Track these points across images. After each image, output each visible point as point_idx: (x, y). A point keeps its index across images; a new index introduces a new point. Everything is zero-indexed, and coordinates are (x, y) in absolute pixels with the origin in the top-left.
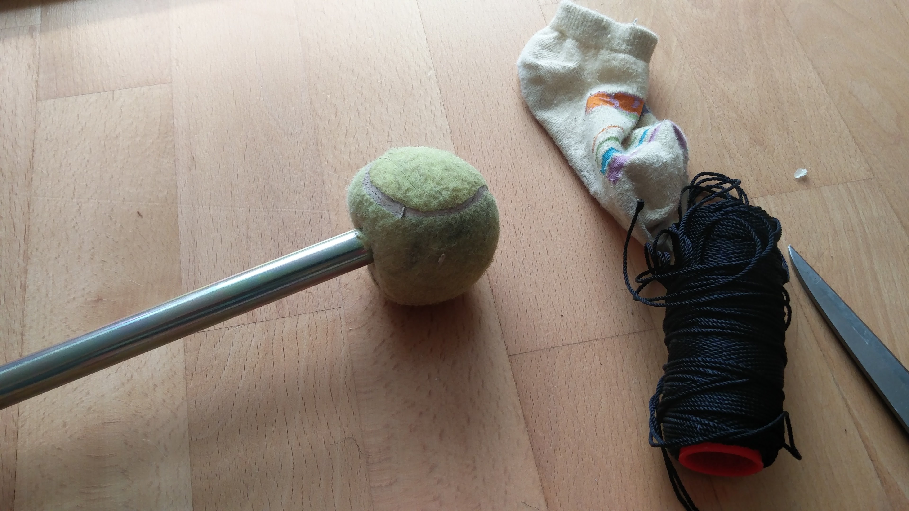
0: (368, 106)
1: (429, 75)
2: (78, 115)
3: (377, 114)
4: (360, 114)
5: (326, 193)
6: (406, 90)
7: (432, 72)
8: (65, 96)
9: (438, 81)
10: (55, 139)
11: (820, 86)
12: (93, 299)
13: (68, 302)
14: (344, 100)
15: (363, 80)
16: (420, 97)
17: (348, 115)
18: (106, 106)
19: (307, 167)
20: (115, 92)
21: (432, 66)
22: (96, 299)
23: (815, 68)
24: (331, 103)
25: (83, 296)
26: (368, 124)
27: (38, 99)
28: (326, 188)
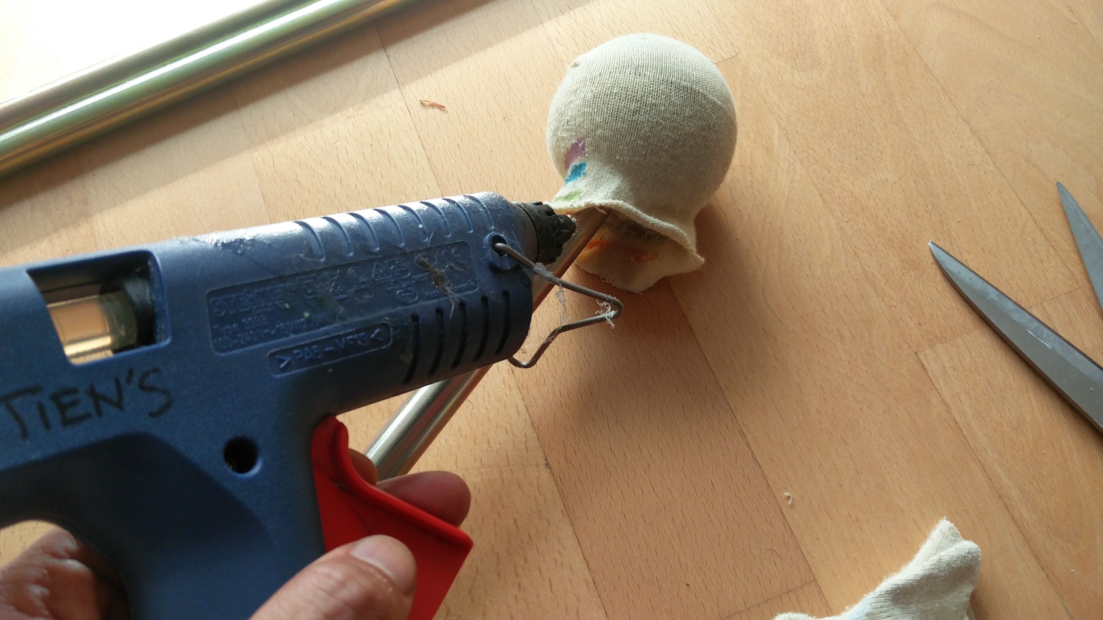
11: (984, 158)
23: (973, 132)
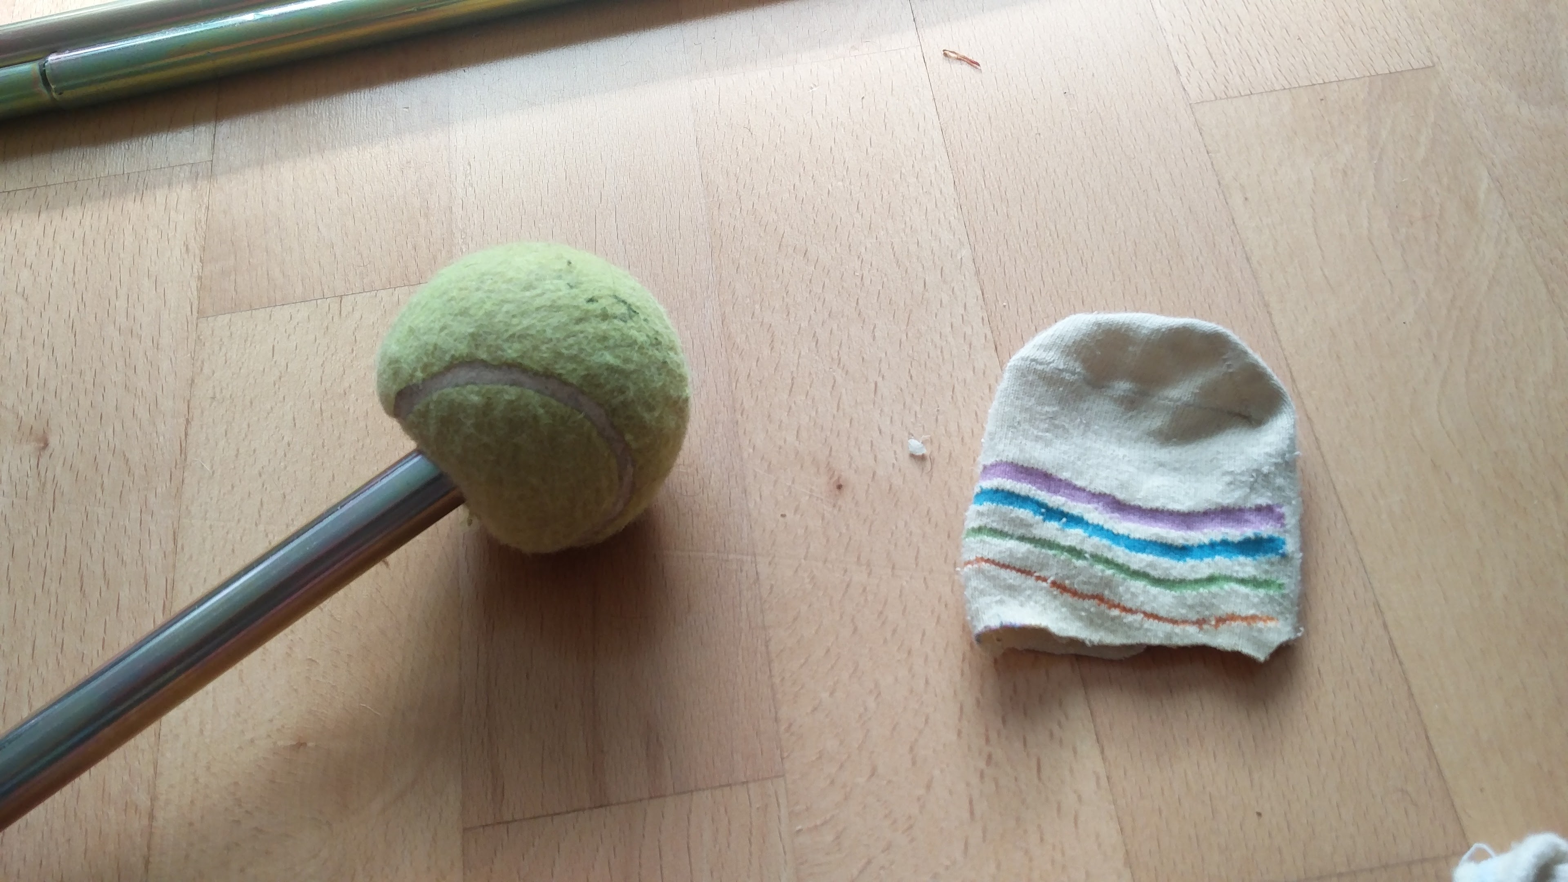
0: (835, 327)
1: (959, 258)
2: (273, 347)
3: (854, 343)
4: (818, 345)
5: (750, 516)
6: (912, 293)
7: (966, 252)
8: (251, 308)
9: (978, 273)
10: (229, 396)
12: (290, 743)
13: (240, 748)
14: (788, 315)
15: (826, 271)
16: (941, 306)
17: (795, 347)
18: (327, 328)
19: (713, 458)
20: (344, 299)
21: (964, 239)
22: (294, 743)
24: (762, 322)
25: (269, 736)
26: (835, 367)
27: (202, 314)
28: (751, 505)
